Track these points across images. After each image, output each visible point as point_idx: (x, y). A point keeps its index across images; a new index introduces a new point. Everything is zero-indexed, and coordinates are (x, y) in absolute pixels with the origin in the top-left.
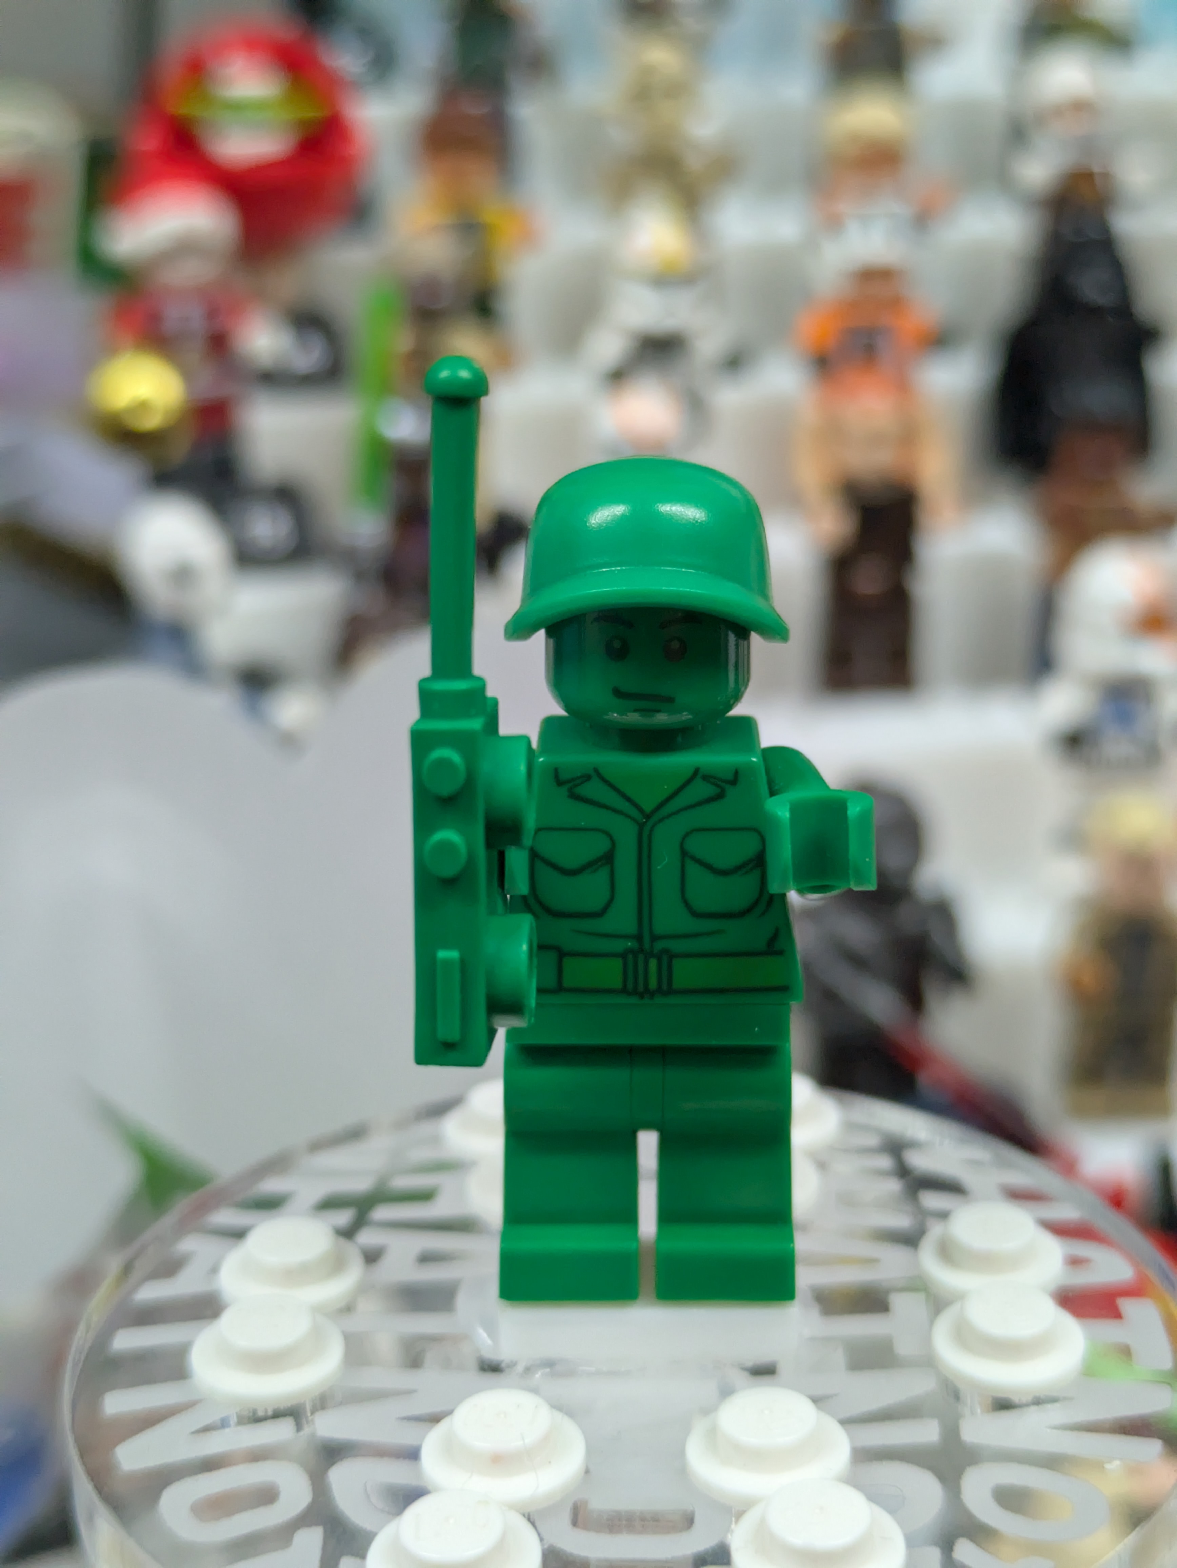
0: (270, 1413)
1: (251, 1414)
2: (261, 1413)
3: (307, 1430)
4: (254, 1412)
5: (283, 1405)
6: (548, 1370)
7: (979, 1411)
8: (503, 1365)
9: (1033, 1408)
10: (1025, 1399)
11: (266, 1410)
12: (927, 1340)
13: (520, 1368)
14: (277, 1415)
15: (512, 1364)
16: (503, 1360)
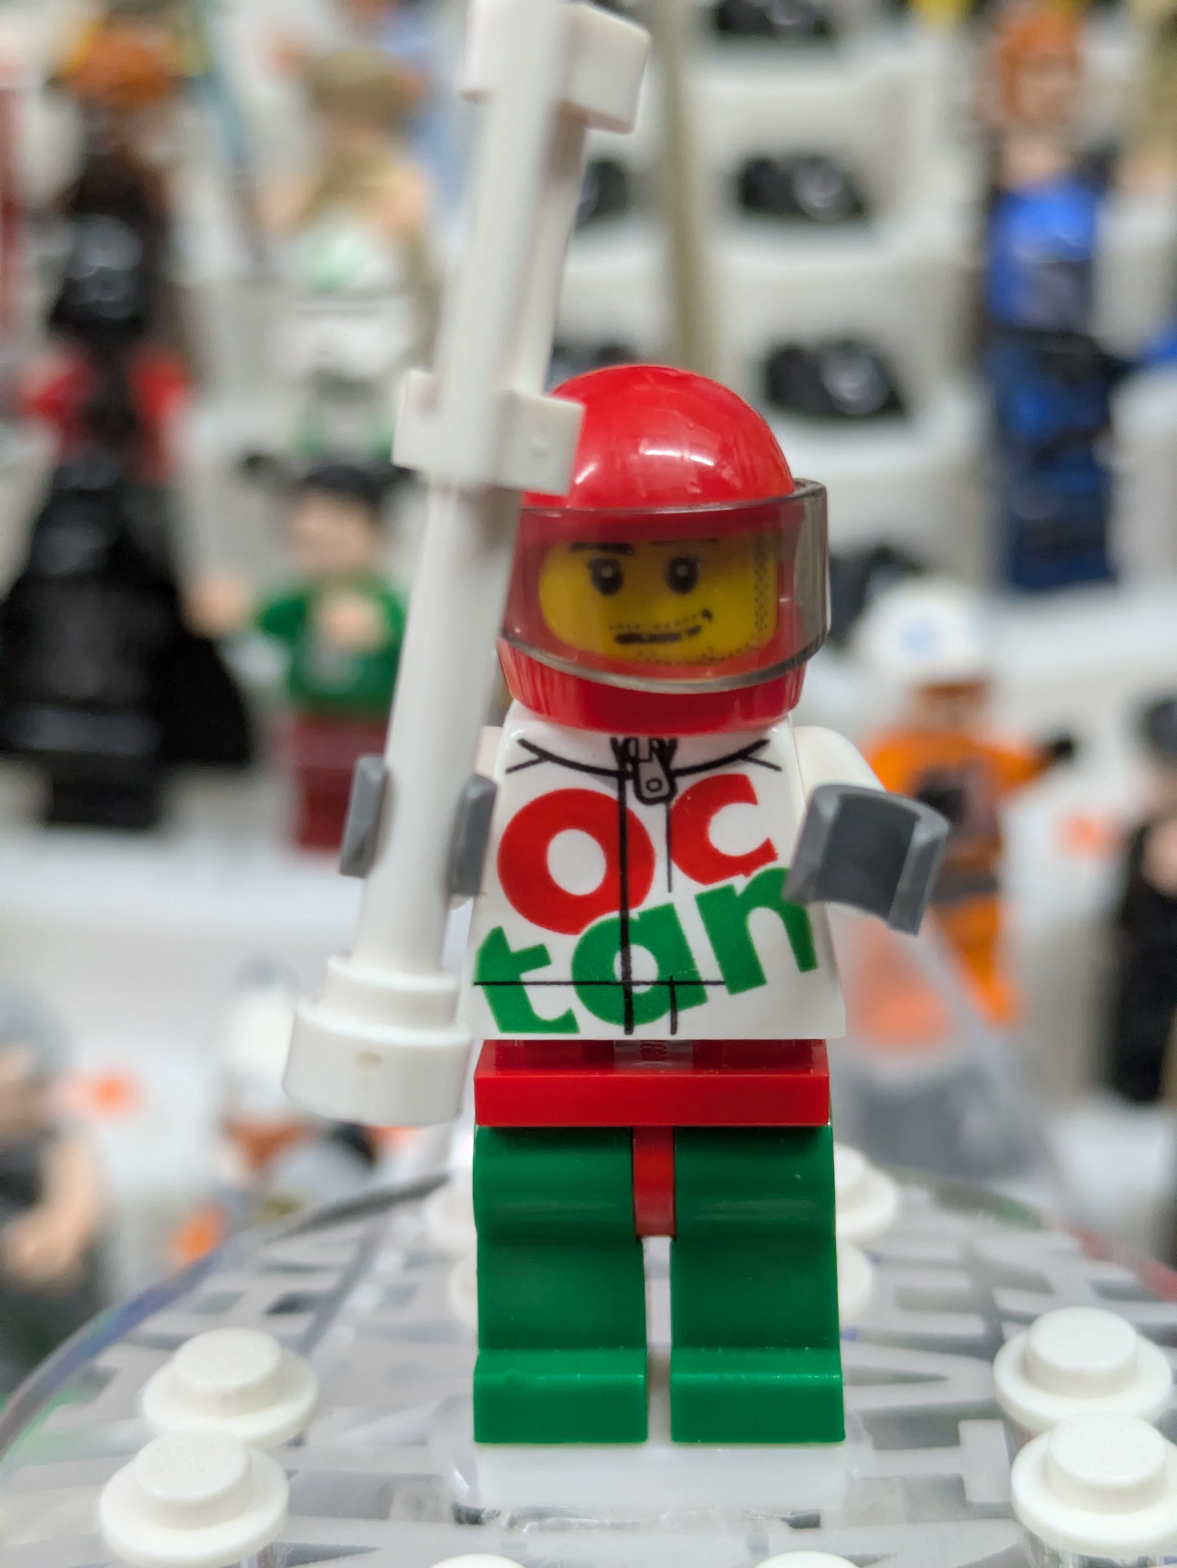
15: (495, 1515)
16: (484, 1509)
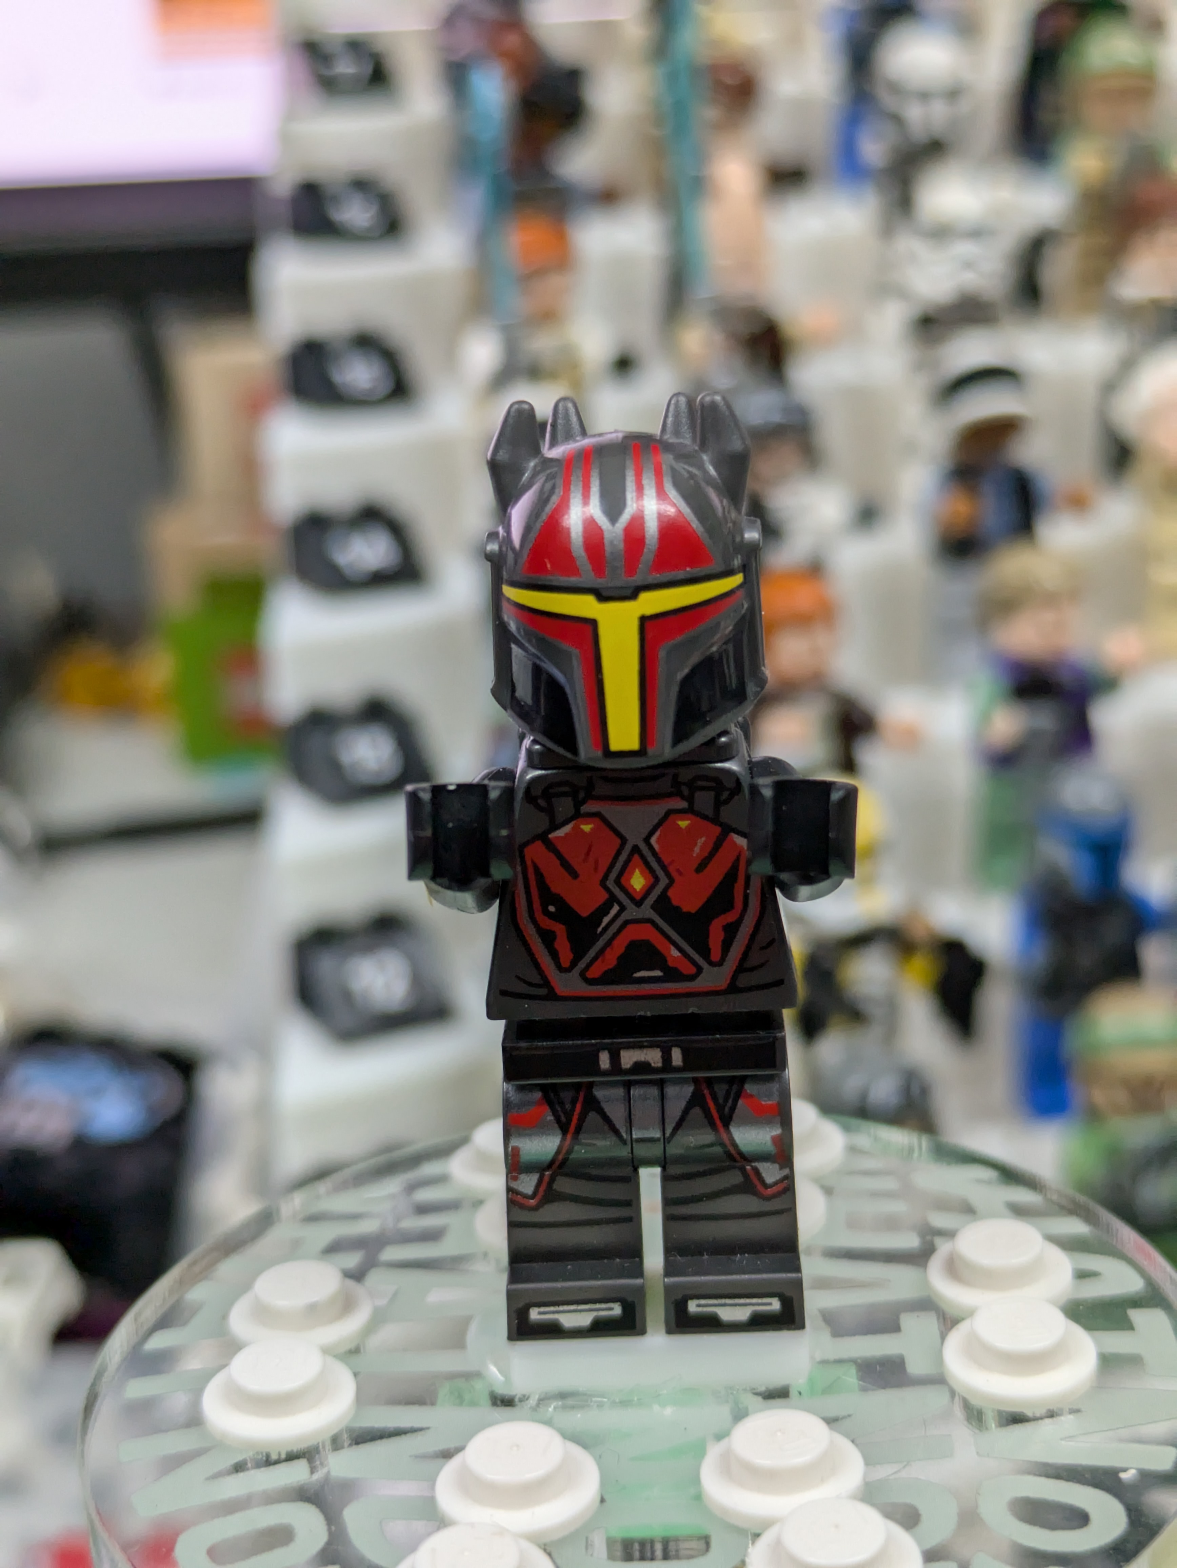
0: (283, 1456)
1: (264, 1458)
2: (274, 1457)
3: (320, 1470)
4: (268, 1455)
5: (296, 1448)
6: (560, 1403)
7: (993, 1425)
8: (516, 1400)
9: (1046, 1421)
10: (1038, 1412)
11: (279, 1454)
12: (938, 1358)
13: (532, 1402)
14: (291, 1457)
15: (524, 1398)
16: (516, 1395)
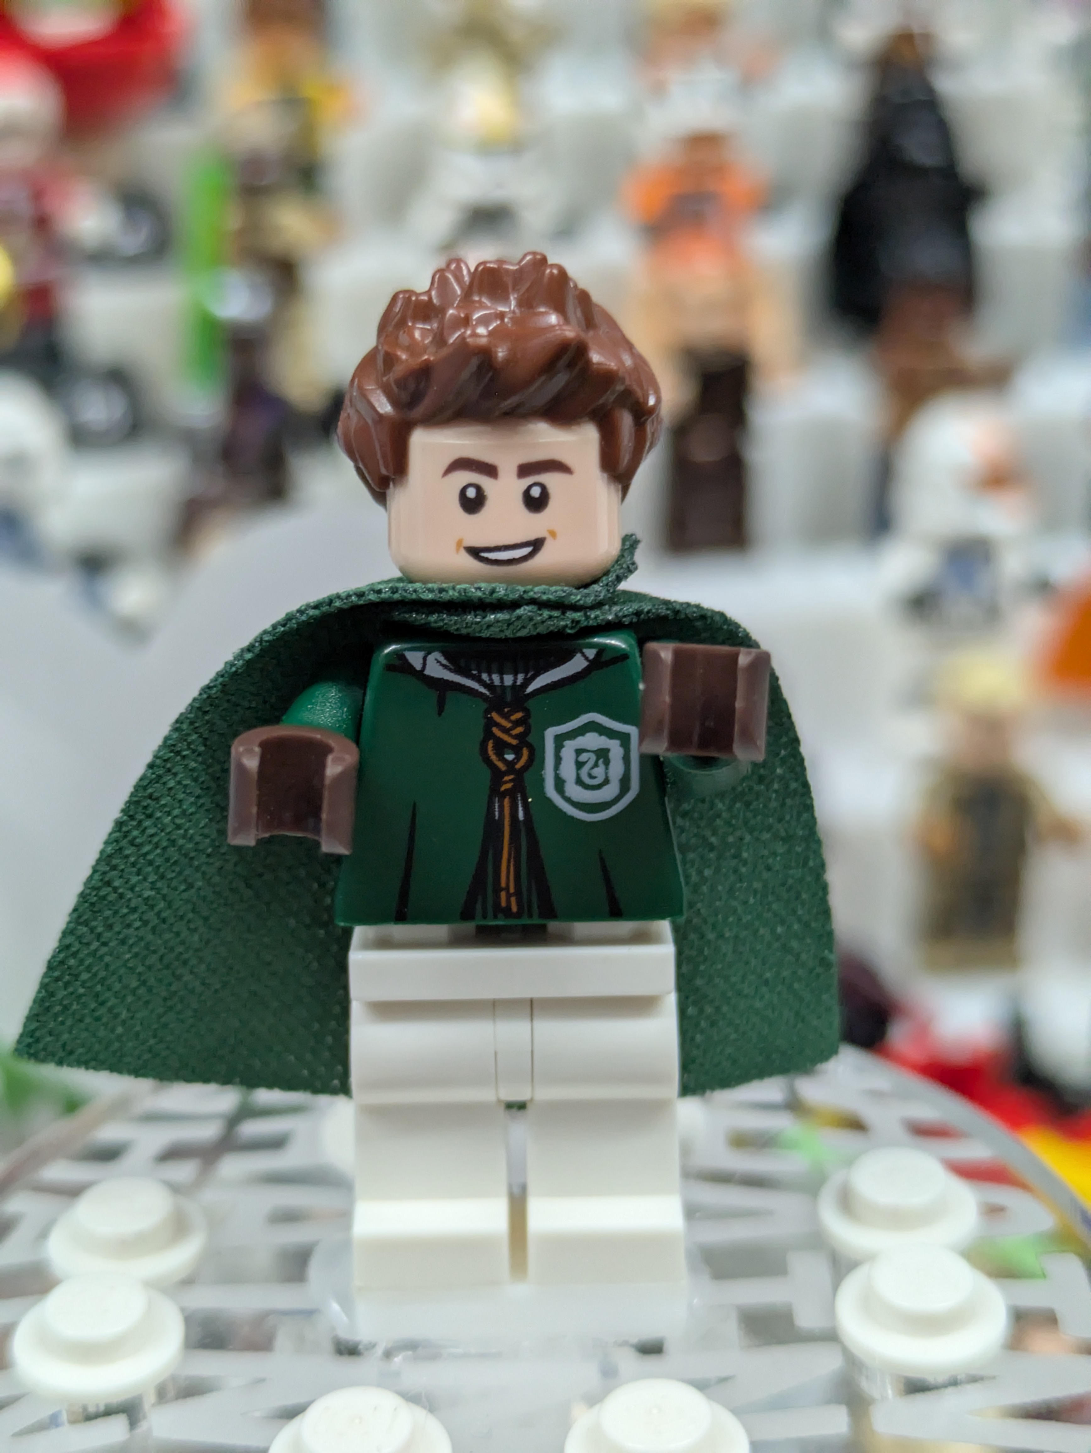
0: (102, 1408)
1: (81, 1410)
2: (92, 1409)
3: (143, 1426)
4: (85, 1408)
5: (115, 1400)
6: (410, 1353)
7: (890, 1392)
8: (361, 1347)
9: (950, 1390)
10: (941, 1379)
11: (97, 1406)
12: (831, 1310)
13: (379, 1351)
14: (109, 1412)
